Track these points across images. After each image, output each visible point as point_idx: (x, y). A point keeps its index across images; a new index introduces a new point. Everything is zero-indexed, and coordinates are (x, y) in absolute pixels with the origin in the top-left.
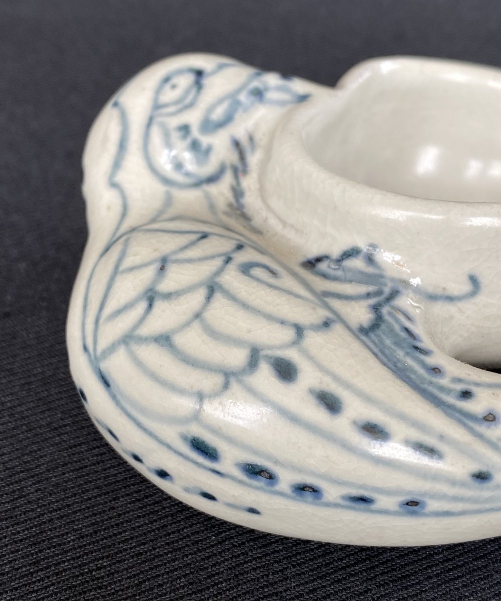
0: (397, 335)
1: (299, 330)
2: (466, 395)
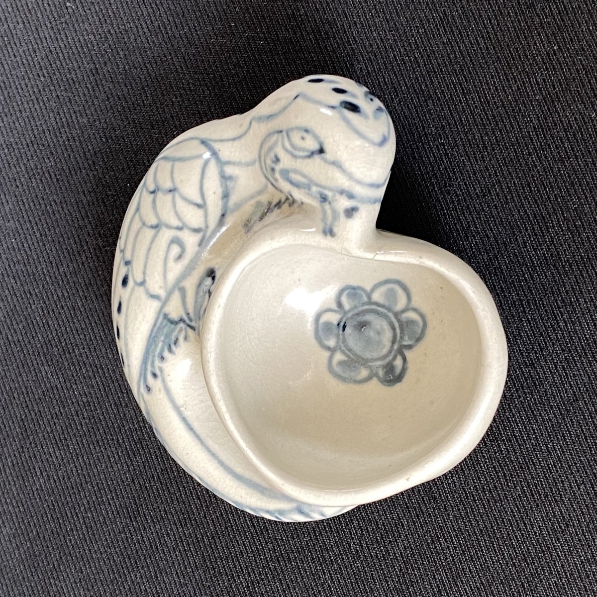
0: (171, 334)
1: (143, 283)
2: (155, 375)
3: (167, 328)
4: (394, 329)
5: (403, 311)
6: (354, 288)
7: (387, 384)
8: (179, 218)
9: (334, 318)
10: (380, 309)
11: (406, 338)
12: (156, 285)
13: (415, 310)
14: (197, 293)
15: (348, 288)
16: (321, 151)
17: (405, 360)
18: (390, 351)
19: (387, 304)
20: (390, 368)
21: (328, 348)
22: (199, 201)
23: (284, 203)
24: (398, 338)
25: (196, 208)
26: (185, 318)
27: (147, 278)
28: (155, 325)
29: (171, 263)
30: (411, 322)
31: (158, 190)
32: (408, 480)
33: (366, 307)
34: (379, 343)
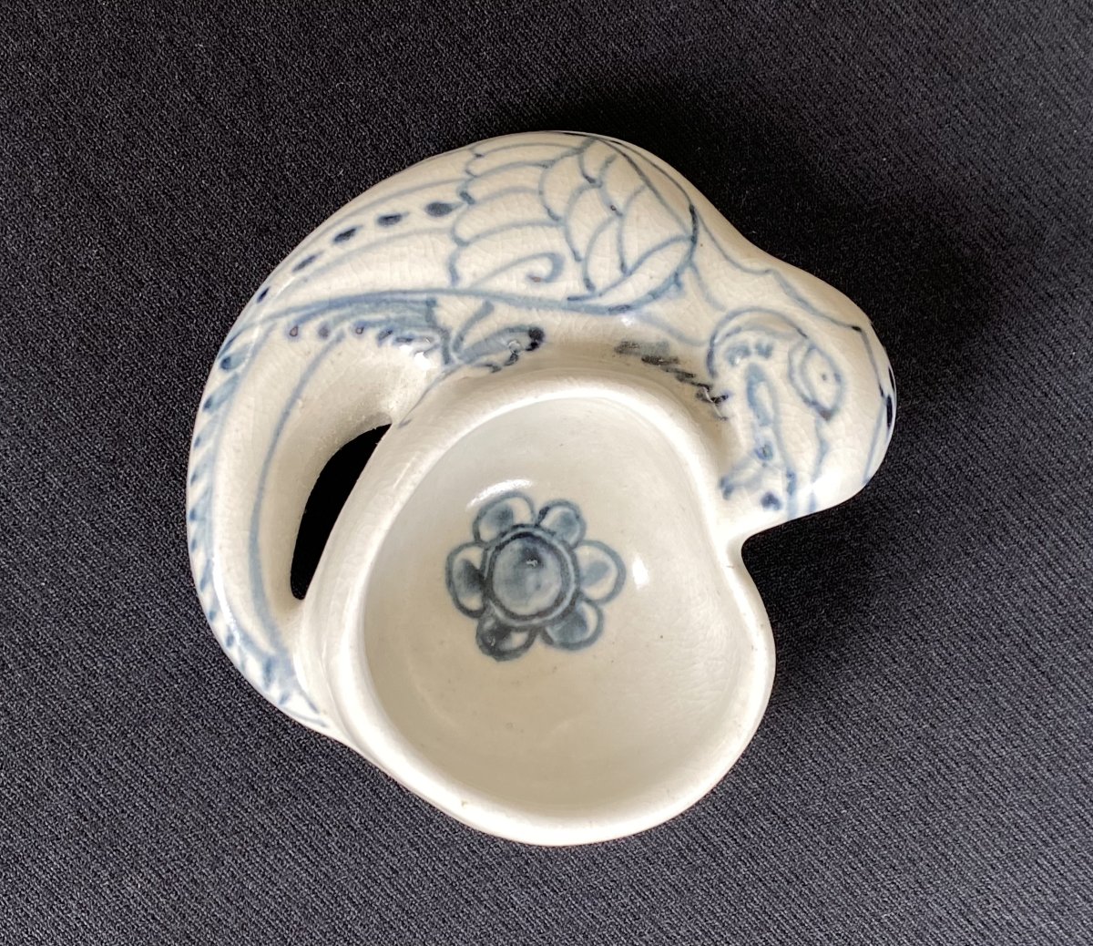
0: (410, 326)
1: (462, 243)
2: (324, 333)
3: (417, 314)
4: (558, 602)
5: (589, 601)
6: (578, 517)
7: (481, 643)
8: (590, 248)
9: (523, 515)
10: (571, 568)
11: (558, 627)
12: (474, 266)
13: (600, 616)
14: (500, 333)
15: (573, 509)
16: (826, 415)
17: (527, 645)
18: (524, 618)
19: (584, 573)
20: (503, 632)
21: (477, 535)
22: (630, 263)
23: (693, 384)
24: (550, 617)
25: (617, 264)
26: (454, 335)
27: (473, 247)
28: (405, 292)
29: (520, 272)
30: (581, 622)
31: (600, 186)
32: (463, 804)
33: (561, 548)
34: (525, 596)
